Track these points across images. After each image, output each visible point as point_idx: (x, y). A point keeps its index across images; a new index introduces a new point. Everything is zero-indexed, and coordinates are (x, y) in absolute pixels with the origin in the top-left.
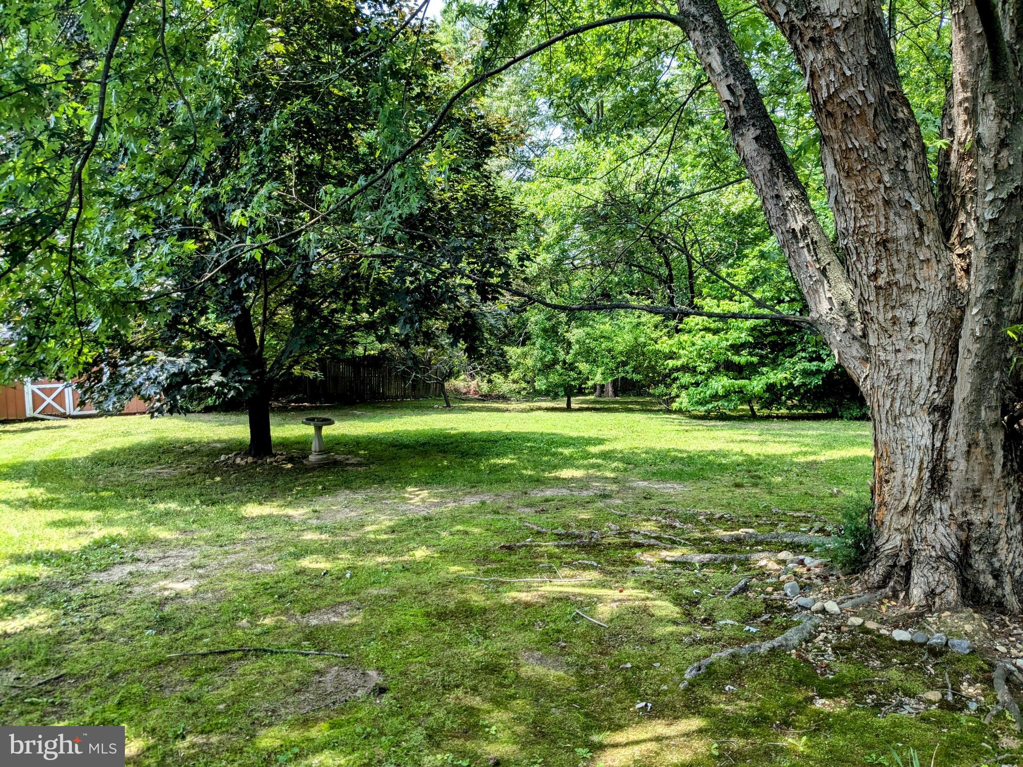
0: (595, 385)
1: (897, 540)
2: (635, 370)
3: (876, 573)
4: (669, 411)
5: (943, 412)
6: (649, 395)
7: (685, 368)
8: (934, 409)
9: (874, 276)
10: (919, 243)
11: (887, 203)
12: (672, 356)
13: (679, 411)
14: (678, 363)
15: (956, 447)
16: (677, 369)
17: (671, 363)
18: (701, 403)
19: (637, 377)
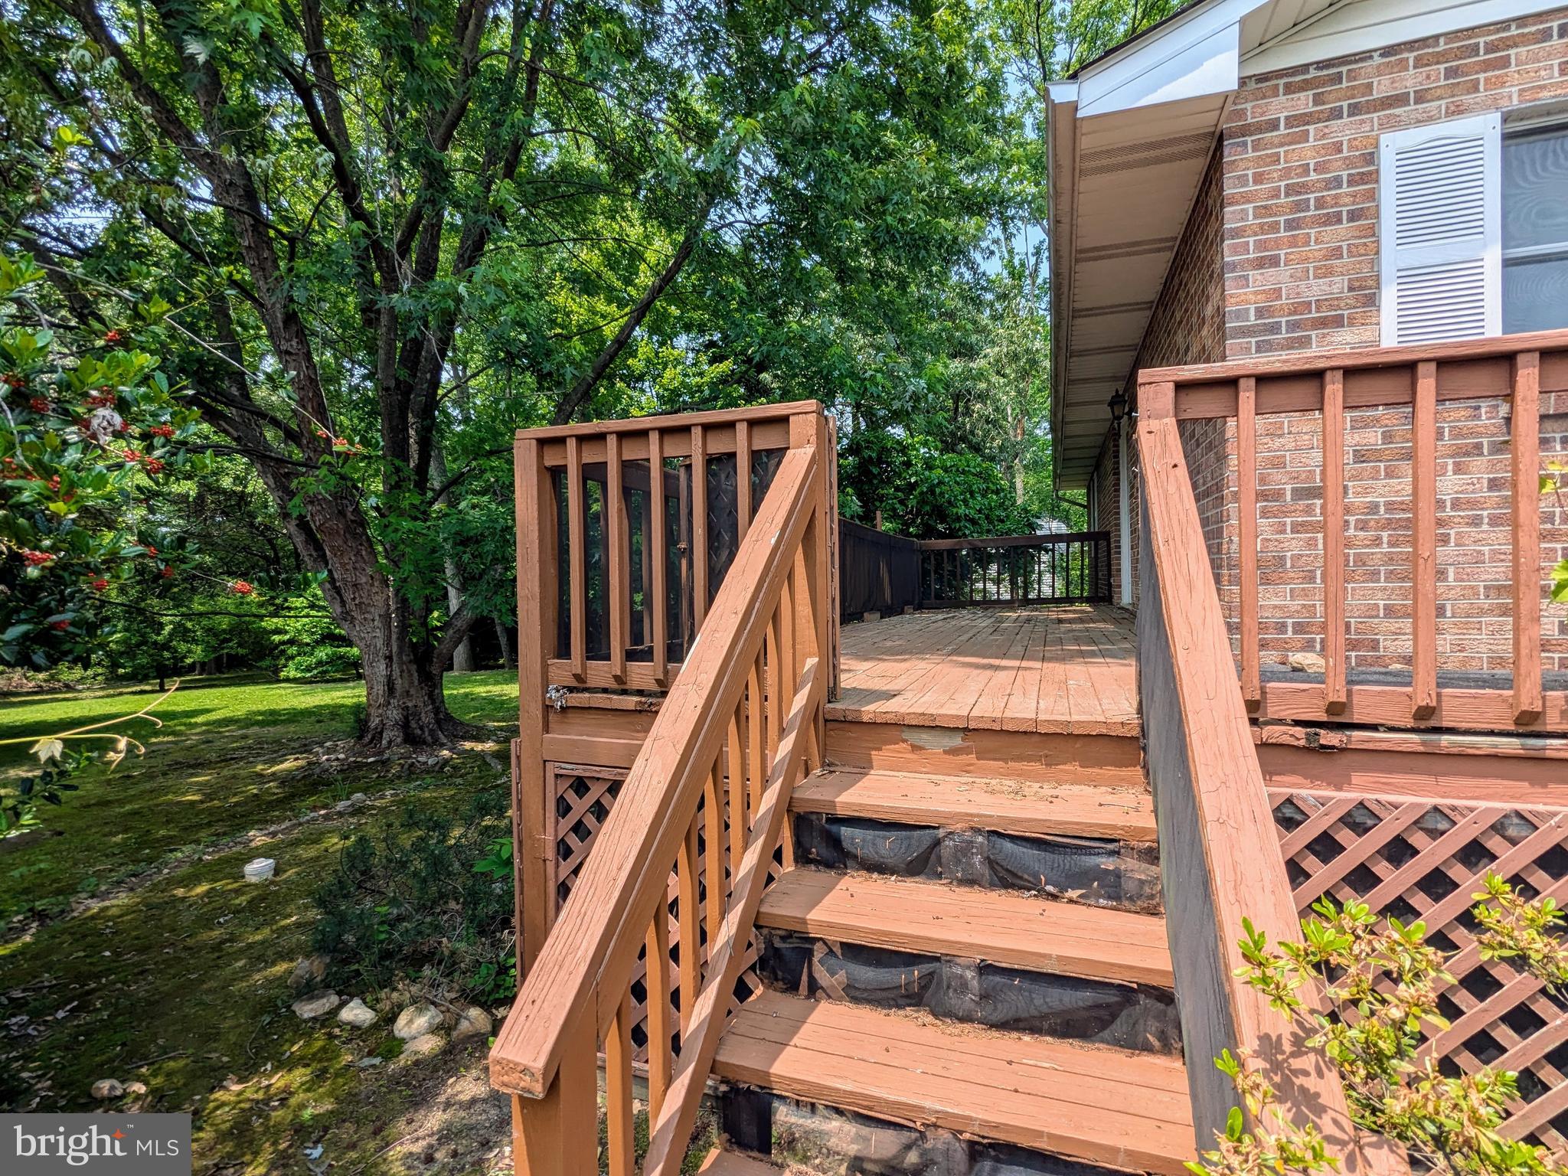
0: (194, 663)
1: (377, 720)
2: (240, 645)
3: (367, 740)
4: (279, 681)
5: (389, 658)
6: (259, 668)
7: (291, 642)
8: (386, 658)
9: (354, 599)
10: (372, 585)
11: (355, 569)
12: (278, 631)
13: (287, 680)
14: (287, 637)
15: (396, 673)
16: (283, 643)
17: (276, 638)
18: (308, 669)
19: (241, 651)
